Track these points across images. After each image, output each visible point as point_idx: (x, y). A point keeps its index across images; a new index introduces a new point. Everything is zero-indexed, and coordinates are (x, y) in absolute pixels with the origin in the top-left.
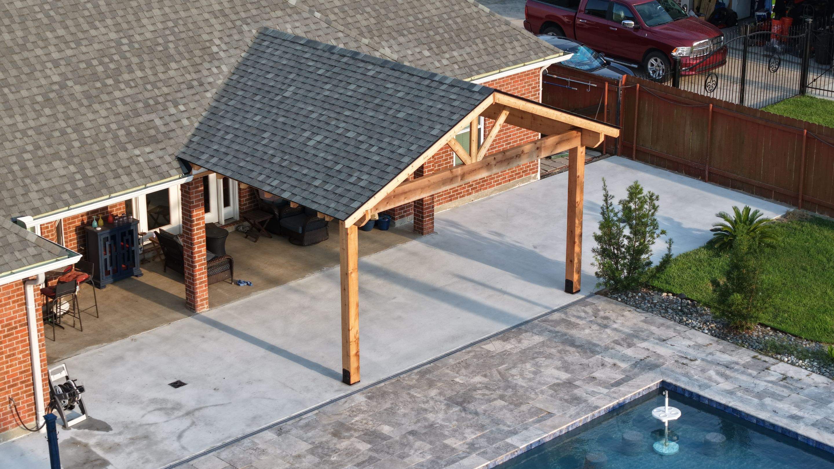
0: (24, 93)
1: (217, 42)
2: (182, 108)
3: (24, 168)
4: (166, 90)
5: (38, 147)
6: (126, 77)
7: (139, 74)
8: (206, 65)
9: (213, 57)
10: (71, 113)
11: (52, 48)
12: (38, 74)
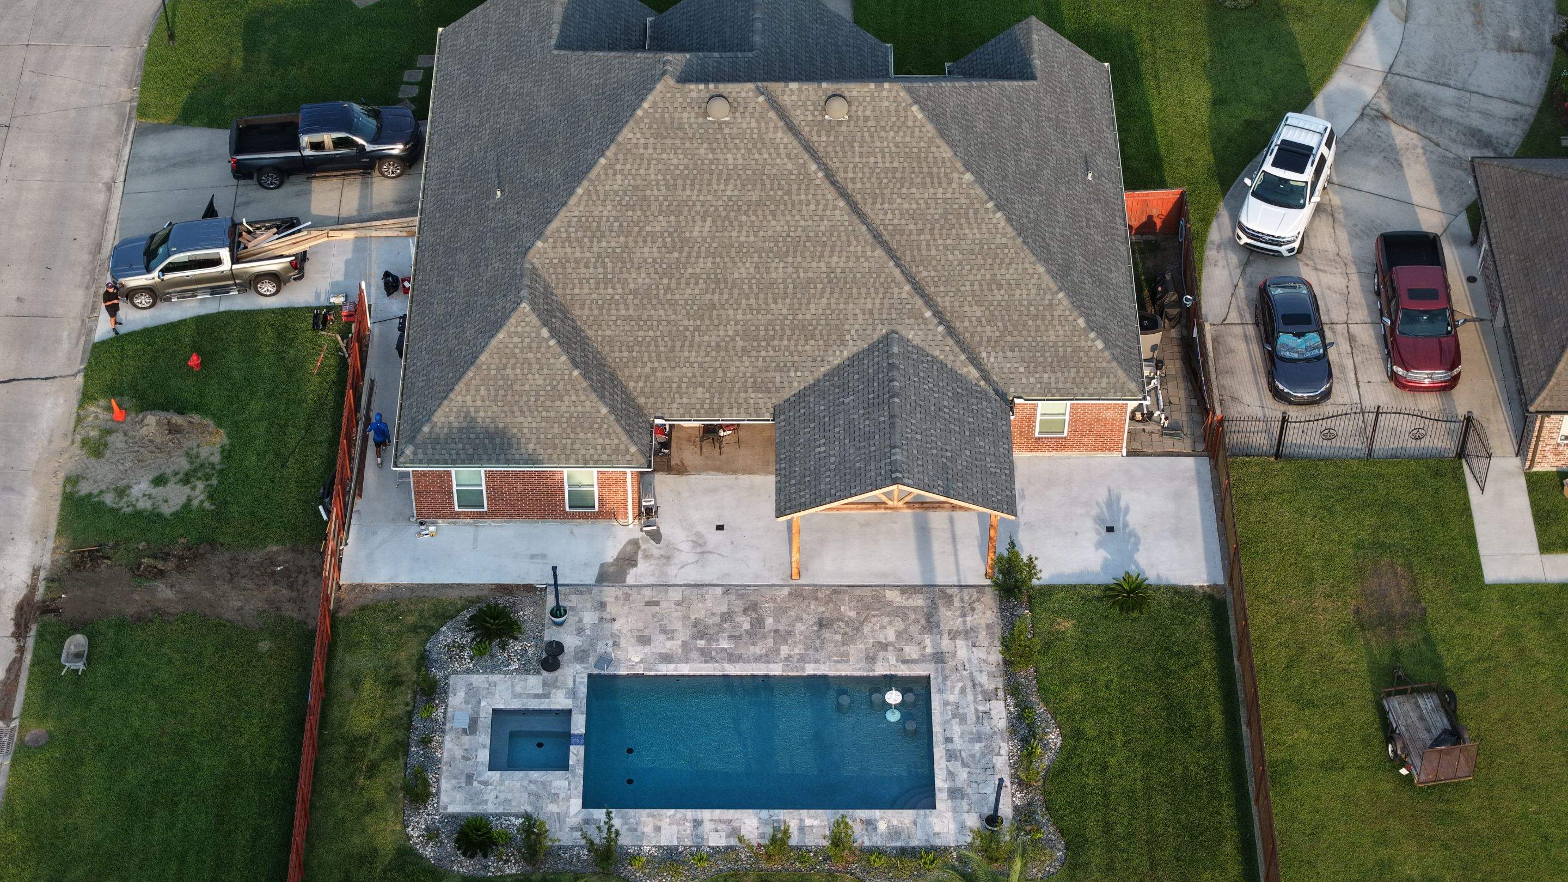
0: (706, 338)
1: (853, 332)
2: (799, 374)
3: (679, 387)
4: (796, 358)
5: (694, 376)
6: (776, 343)
7: (785, 343)
8: (835, 348)
9: (843, 343)
10: (727, 359)
11: (740, 311)
12: (721, 327)
